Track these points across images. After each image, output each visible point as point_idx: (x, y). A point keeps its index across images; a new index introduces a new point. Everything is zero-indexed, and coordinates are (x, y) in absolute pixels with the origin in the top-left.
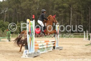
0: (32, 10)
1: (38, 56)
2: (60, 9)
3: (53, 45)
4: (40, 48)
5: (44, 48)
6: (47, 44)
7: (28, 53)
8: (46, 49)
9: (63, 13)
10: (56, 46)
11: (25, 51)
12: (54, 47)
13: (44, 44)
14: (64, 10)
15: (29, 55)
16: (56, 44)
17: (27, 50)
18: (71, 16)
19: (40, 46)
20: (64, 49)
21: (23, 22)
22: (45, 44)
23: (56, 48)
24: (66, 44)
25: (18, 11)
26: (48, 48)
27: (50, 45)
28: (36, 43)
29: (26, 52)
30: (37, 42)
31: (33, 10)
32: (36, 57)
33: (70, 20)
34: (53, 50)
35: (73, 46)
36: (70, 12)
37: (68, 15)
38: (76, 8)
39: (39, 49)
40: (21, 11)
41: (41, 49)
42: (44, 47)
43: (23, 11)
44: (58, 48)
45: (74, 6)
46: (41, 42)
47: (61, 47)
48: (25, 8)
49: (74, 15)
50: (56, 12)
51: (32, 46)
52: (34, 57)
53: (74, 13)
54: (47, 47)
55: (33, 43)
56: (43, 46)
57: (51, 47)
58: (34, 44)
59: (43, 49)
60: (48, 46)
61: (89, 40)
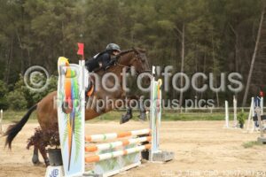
3: (143, 148)
4: (103, 157)
5: (115, 159)
6: (126, 145)
8: (120, 161)
9: (159, 47)
10: (154, 151)
13: (114, 145)
16: (152, 141)
17: (59, 168)
18: (183, 56)
19: (104, 152)
20: (176, 157)
22: (119, 143)
23: (151, 156)
25: (23, 43)
26: (128, 157)
27: (133, 146)
29: (55, 174)
31: (68, 40)
36: (178, 46)
37: (172, 54)
38: (195, 33)
39: (98, 162)
40: (31, 42)
41: (105, 160)
42: (115, 154)
43: (39, 42)
44: (158, 156)
46: (105, 138)
47: (167, 154)
48: (42, 33)
49: (191, 53)
51: (77, 153)
53: (190, 47)
54: (125, 156)
55: (78, 141)
56: (112, 150)
57: (137, 152)
58: (83, 145)
59: (112, 162)
60: (130, 151)
61: (241, 126)
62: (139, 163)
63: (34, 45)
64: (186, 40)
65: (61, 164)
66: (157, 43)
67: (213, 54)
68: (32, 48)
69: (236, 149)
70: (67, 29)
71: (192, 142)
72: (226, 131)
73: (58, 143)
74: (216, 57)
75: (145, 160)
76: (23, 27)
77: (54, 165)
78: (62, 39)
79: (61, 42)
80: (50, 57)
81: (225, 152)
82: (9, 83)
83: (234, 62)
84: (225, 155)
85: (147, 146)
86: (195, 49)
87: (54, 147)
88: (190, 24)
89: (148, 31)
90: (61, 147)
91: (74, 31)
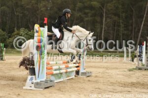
0: (39, 11)
1: (51, 86)
2: (87, 11)
3: (76, 69)
4: (55, 72)
5: (61, 74)
6: (67, 67)
7: (34, 81)
8: (64, 75)
9: (91, 16)
10: (82, 71)
11: (30, 77)
12: (77, 73)
13: (61, 67)
14: (93, 12)
15: (37, 85)
16: (81, 66)
17: (34, 76)
18: (104, 22)
19: (56, 70)
20: (93, 75)
21: (24, 29)
22: (63, 66)
23: (80, 73)
24: (95, 67)
25: (16, 12)
26: (68, 74)
27: (71, 68)
28: (49, 64)
29: (32, 79)
30: (51, 63)
31: (42, 11)
32: (48, 88)
33: (102, 28)
34: (75, 76)
35: (107, 71)
36: (102, 16)
37: (98, 20)
38: (111, 9)
39: (53, 75)
40: (22, 11)
41: (56, 74)
42: (61, 71)
43: (25, 12)
44: (84, 74)
45: (110, 6)
46: (56, 63)
47: (88, 73)
48: (28, 7)
49: (108, 20)
50: (78, 15)
51: (42, 70)
52: (45, 88)
53: (108, 17)
54: (66, 72)
55: (43, 64)
56: (60, 69)
57: (73, 71)
58: (45, 66)
59: (59, 75)
60: (69, 70)
61: (133, 61)
62: (73, 77)
63: (23, 13)
64: (106, 13)
65: (35, 75)
66: (90, 14)
67: (121, 21)
68: (21, 15)
69: (125, 71)
70: (41, 4)
71: (103, 68)
72: (124, 63)
73: (33, 65)
74: (122, 23)
75: (77, 75)
76: (17, 3)
77: (31, 75)
78: (38, 10)
79: (37, 12)
80: (31, 20)
81: (118, 73)
82: (8, 34)
83: (132, 26)
84: (118, 74)
85: (78, 68)
86: (111, 18)
87: (31, 67)
88: (109, 4)
89: (85, 8)
90: (35, 67)
91: (45, 6)
